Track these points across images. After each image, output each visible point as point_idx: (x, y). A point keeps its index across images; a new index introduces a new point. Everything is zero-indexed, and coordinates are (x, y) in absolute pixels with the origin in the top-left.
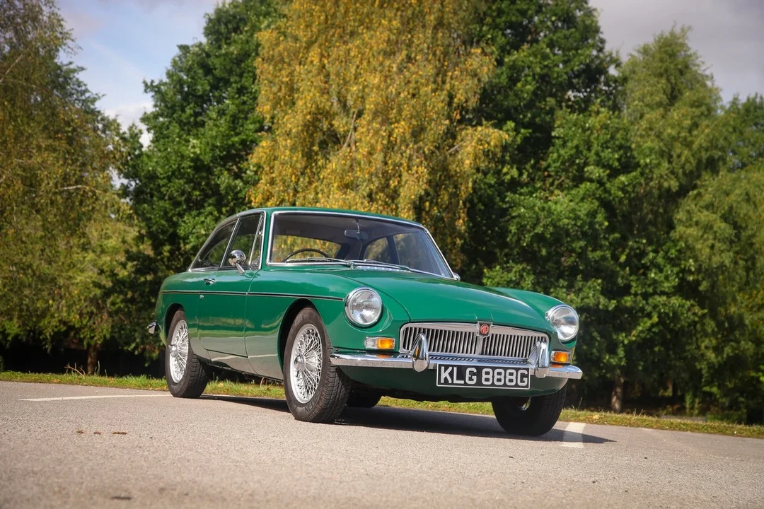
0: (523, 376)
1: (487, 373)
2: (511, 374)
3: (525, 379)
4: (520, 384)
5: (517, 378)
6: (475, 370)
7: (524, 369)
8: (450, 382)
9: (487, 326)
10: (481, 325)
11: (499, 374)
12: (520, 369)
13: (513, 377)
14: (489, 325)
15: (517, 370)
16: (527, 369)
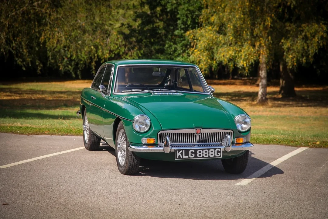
0: (218, 152)
1: (200, 152)
2: (212, 151)
3: (219, 153)
4: (216, 156)
5: (215, 153)
6: (193, 151)
7: (218, 149)
8: (181, 157)
9: (199, 130)
10: (196, 129)
11: (206, 152)
12: (217, 149)
13: (213, 153)
14: (200, 129)
15: (215, 149)
16: (220, 149)
